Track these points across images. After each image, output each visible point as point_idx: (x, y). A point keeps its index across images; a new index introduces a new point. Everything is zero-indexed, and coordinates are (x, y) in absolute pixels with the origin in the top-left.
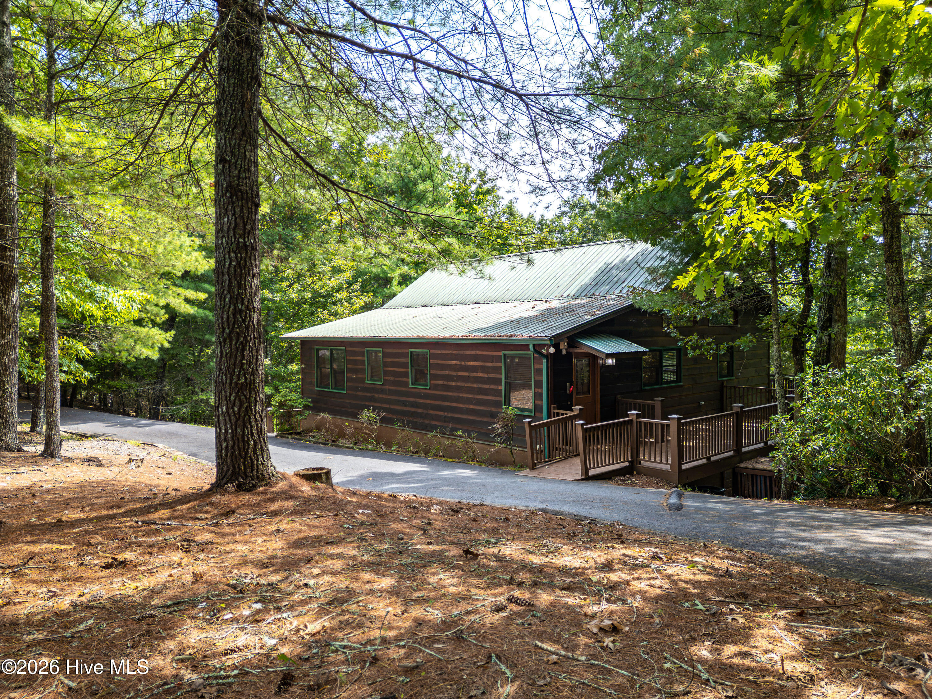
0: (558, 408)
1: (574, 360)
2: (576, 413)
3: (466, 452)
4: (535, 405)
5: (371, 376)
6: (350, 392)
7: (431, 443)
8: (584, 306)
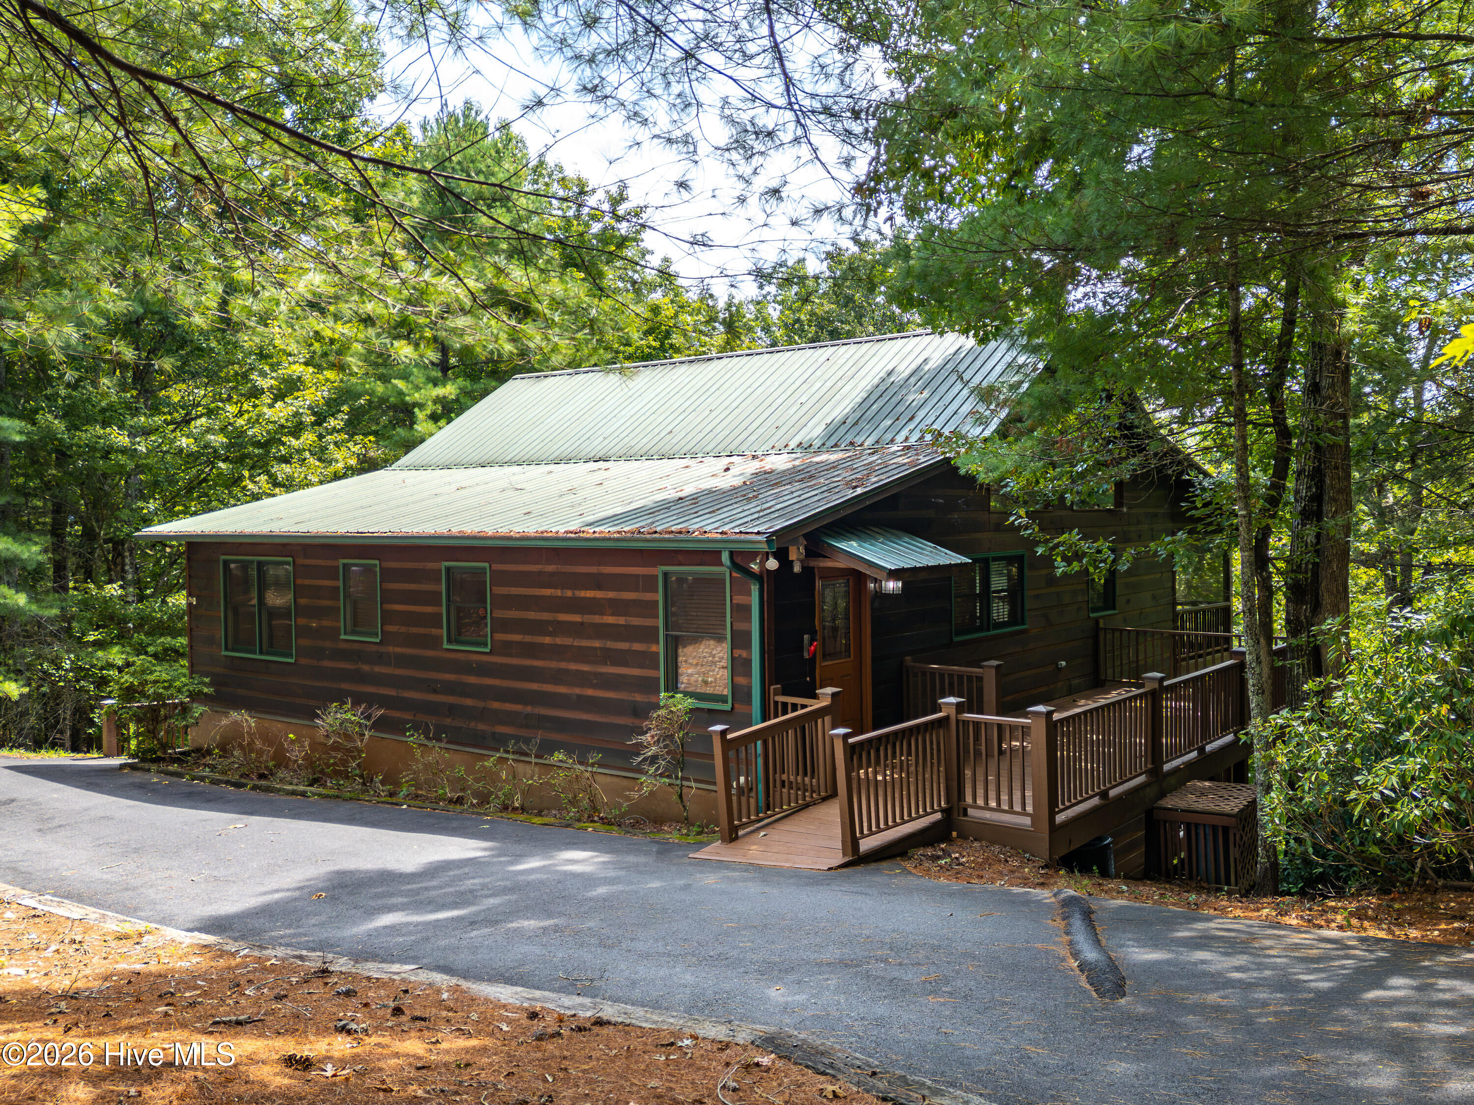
0: (784, 693)
1: (818, 584)
2: (824, 703)
3: (573, 802)
4: (735, 688)
5: (355, 624)
6: (303, 661)
7: (491, 777)
8: (834, 466)
